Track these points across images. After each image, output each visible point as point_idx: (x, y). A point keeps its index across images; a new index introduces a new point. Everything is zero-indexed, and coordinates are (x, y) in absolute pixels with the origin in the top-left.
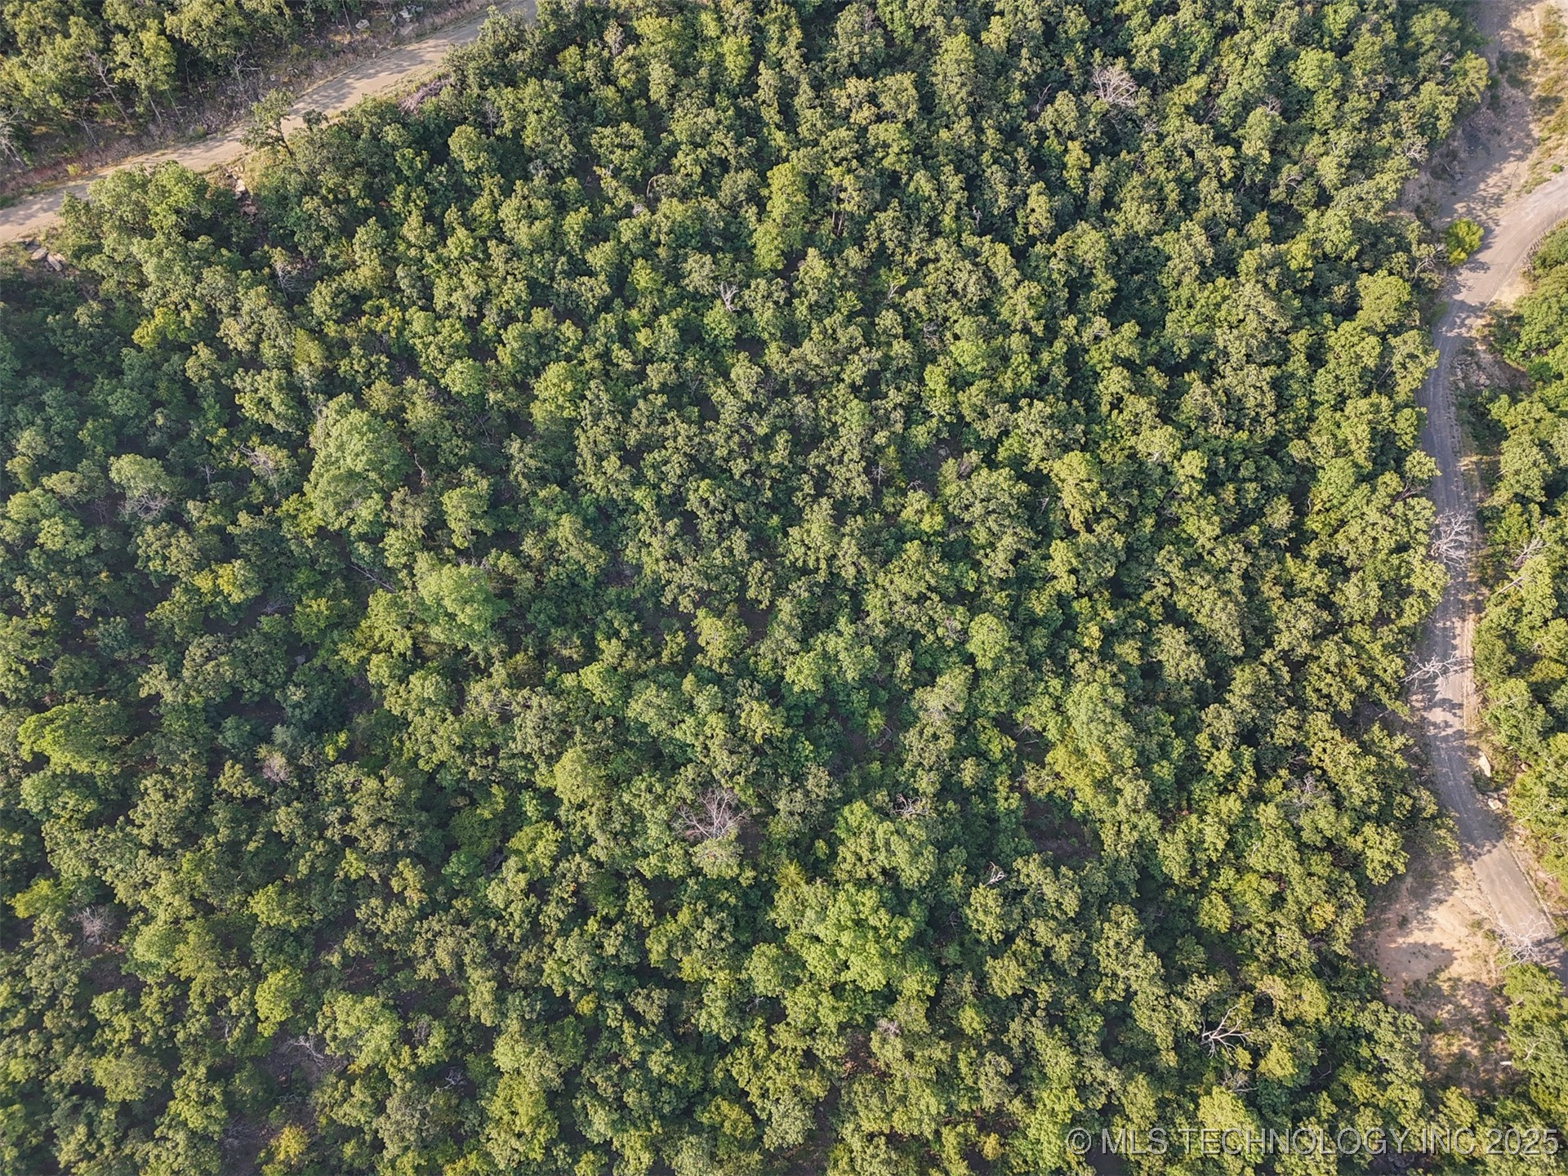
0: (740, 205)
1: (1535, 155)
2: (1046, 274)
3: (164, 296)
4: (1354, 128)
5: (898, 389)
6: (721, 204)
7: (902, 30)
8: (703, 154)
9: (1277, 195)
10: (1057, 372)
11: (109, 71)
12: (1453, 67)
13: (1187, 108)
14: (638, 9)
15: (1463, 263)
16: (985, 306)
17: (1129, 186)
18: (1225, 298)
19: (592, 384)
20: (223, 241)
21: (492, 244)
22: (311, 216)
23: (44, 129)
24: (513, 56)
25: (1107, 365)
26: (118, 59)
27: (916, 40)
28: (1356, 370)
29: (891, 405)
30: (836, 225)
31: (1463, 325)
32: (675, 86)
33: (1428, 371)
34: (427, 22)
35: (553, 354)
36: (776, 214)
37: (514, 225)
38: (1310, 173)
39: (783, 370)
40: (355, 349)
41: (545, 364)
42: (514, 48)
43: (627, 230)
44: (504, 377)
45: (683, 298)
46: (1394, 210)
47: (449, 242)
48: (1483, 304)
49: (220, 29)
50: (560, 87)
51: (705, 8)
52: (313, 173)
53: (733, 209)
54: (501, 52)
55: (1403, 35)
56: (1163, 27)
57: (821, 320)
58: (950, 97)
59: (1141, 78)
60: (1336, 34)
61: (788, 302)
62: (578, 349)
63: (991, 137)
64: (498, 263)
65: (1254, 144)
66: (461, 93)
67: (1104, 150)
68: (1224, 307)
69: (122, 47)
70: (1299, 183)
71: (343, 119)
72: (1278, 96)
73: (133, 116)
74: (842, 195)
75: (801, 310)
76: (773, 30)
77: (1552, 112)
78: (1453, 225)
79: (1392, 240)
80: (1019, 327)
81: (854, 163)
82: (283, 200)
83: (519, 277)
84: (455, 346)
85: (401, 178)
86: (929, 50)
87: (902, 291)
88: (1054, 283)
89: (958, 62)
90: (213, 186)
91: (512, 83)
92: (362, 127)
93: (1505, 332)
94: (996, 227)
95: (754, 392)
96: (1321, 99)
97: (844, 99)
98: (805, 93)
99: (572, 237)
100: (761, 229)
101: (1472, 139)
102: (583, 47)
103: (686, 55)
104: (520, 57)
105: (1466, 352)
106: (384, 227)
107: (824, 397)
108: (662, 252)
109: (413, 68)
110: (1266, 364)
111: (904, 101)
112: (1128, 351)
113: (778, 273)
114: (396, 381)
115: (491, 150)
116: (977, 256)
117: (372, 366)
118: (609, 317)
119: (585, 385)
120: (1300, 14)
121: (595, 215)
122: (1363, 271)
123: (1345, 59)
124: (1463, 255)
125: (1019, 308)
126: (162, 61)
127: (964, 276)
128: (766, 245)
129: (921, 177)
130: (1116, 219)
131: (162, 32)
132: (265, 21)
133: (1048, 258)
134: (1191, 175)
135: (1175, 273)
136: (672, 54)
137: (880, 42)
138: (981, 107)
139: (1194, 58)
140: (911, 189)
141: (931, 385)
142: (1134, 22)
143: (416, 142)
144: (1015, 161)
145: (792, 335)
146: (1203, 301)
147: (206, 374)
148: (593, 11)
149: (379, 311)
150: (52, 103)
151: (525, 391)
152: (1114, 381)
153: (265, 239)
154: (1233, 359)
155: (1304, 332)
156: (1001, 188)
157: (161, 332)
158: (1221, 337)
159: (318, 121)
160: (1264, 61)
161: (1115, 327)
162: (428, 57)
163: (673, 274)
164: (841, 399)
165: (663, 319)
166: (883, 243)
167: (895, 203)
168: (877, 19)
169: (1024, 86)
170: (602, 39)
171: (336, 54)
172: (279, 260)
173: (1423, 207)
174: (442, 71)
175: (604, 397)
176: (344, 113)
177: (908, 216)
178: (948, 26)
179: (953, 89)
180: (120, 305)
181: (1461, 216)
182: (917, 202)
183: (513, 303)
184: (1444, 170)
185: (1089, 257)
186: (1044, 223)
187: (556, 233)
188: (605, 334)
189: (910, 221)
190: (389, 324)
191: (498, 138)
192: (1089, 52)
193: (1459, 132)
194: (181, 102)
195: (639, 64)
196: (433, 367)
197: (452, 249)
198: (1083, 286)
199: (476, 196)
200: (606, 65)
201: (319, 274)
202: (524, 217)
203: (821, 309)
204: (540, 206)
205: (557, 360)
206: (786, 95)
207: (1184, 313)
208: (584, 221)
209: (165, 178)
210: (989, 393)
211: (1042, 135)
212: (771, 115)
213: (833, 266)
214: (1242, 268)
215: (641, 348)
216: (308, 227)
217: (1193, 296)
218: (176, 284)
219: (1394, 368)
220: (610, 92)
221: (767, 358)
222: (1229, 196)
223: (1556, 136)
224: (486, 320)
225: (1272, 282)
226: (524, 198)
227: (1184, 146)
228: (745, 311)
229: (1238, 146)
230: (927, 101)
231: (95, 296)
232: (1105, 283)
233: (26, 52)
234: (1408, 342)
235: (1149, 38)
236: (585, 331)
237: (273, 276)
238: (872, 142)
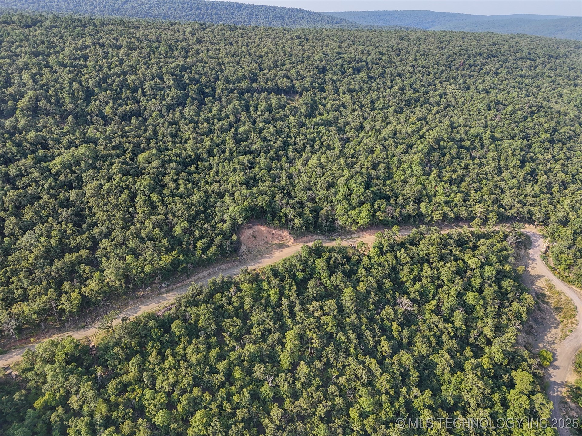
0: (275, 346)
1: (561, 326)
2: (391, 370)
3: (51, 387)
4: (492, 317)
5: (339, 419)
6: (268, 345)
7: (330, 286)
8: (262, 327)
9: (472, 340)
10: (403, 411)
11: (57, 306)
12: (521, 297)
13: (432, 310)
14: (242, 281)
15: (549, 366)
16: (370, 383)
17: (417, 337)
18: (463, 380)
19: (214, 419)
20: (80, 365)
21: (181, 362)
22: (116, 354)
23: (27, 326)
24: (198, 297)
25: (422, 408)
26: (61, 302)
27: (335, 289)
28: (522, 410)
29: (337, 426)
30: (311, 352)
31: (558, 391)
32: (253, 305)
33: (551, 410)
34: (170, 288)
35: (200, 406)
36: (288, 348)
37: (191, 355)
38: (481, 333)
39: (292, 411)
40: (121, 407)
41: (196, 411)
42: (199, 294)
43: (233, 356)
44: (179, 417)
45: (252, 381)
46: (516, 346)
47: (165, 362)
48: (563, 382)
49: (100, 291)
50: (213, 306)
51: (264, 280)
52: (120, 338)
53: (273, 347)
54: (194, 296)
55: (500, 287)
56: (418, 285)
57: (306, 390)
58: (348, 307)
59: (414, 301)
60: (477, 287)
61: (293, 382)
62: (210, 404)
63: (364, 320)
64: (183, 370)
65: (458, 323)
66: (178, 309)
67: (405, 325)
68: (463, 383)
69: (64, 298)
70: (478, 336)
71: (135, 319)
72: (462, 307)
73: (61, 320)
74: (313, 341)
75: (299, 386)
76: (287, 287)
77: (561, 312)
78: (540, 352)
79: (519, 357)
80: (384, 392)
81: (316, 330)
82: (107, 348)
83: (190, 375)
84: (161, 404)
85: (152, 339)
86: (339, 292)
87: (337, 377)
88: (395, 374)
89: (350, 296)
90: (82, 344)
91: (197, 305)
92: (141, 321)
93: (576, 394)
94: (371, 352)
95: (280, 421)
96: (478, 308)
97: (312, 308)
98: (298, 306)
99: (212, 359)
100: (283, 354)
101: (536, 320)
102: (222, 293)
103: (257, 295)
104: (201, 297)
105: (563, 402)
106: (142, 357)
107: (309, 422)
108: (245, 364)
109: (163, 302)
110: (486, 408)
111: (332, 308)
112: (429, 402)
113: (289, 371)
114: (134, 420)
115: (186, 328)
116: (365, 363)
117: (126, 414)
118: (223, 390)
119: (211, 419)
120: (463, 281)
121: (221, 350)
122: (512, 369)
123: (482, 295)
124: (548, 363)
125: (383, 384)
126: (77, 302)
127: (361, 371)
128: (285, 360)
129: (341, 334)
130: (414, 349)
131: (79, 293)
132: (116, 289)
133: (391, 364)
134: (438, 333)
135: (441, 370)
136: (252, 295)
137: (323, 290)
138: (359, 311)
139: (431, 295)
140: (338, 339)
141: (353, 417)
142: (408, 284)
143: (159, 326)
144: (374, 329)
145: (295, 396)
146: (454, 381)
147: (58, 420)
148: (227, 282)
149: (133, 390)
150: (33, 317)
151: (186, 422)
152: (426, 415)
153: (96, 363)
154: (472, 405)
155: (496, 394)
156: (370, 338)
157: (46, 402)
158: (465, 396)
159: (126, 320)
160: (455, 296)
161: (422, 392)
162: (169, 298)
163: (249, 372)
164: (316, 423)
165: (245, 390)
166: (329, 359)
167: (332, 344)
168: (321, 283)
169: (373, 304)
170: (229, 291)
171: (138, 298)
172: (100, 371)
173: (527, 345)
174: (173, 302)
175: (219, 424)
176: (136, 317)
177: (337, 349)
178: (345, 285)
179: (349, 305)
180: (33, 391)
181: (542, 348)
182: (340, 343)
183: (186, 385)
184: (530, 332)
185: (407, 363)
186: (388, 351)
187: (206, 357)
188: (221, 397)
189: (338, 351)
190: (136, 396)
191: (189, 324)
192: (394, 293)
193: (531, 319)
194: (79, 315)
195: (241, 298)
196: (151, 414)
197: (166, 365)
198: (406, 375)
199: (178, 344)
200: (230, 299)
201: (113, 376)
202: (195, 352)
203: (307, 385)
204: (201, 347)
205: (201, 409)
206: (291, 307)
207: (448, 386)
208: (217, 353)
209: (65, 342)
210: (376, 420)
211: (382, 320)
212: (286, 314)
213: (310, 368)
214: (466, 368)
215: (235, 402)
216: (114, 358)
217: (450, 379)
218: (57, 382)
219: (537, 409)
220: (230, 307)
221: (285, 406)
222: (454, 341)
223: (565, 320)
224: (175, 393)
225: (479, 373)
226: (196, 345)
227: (434, 324)
228: (277, 386)
229: (453, 324)
230: (341, 308)
231: (25, 388)
232: (415, 374)
233: (30, 301)
234: (539, 398)
235: (414, 289)
236: (213, 396)
237: (96, 377)
238: (322, 322)
